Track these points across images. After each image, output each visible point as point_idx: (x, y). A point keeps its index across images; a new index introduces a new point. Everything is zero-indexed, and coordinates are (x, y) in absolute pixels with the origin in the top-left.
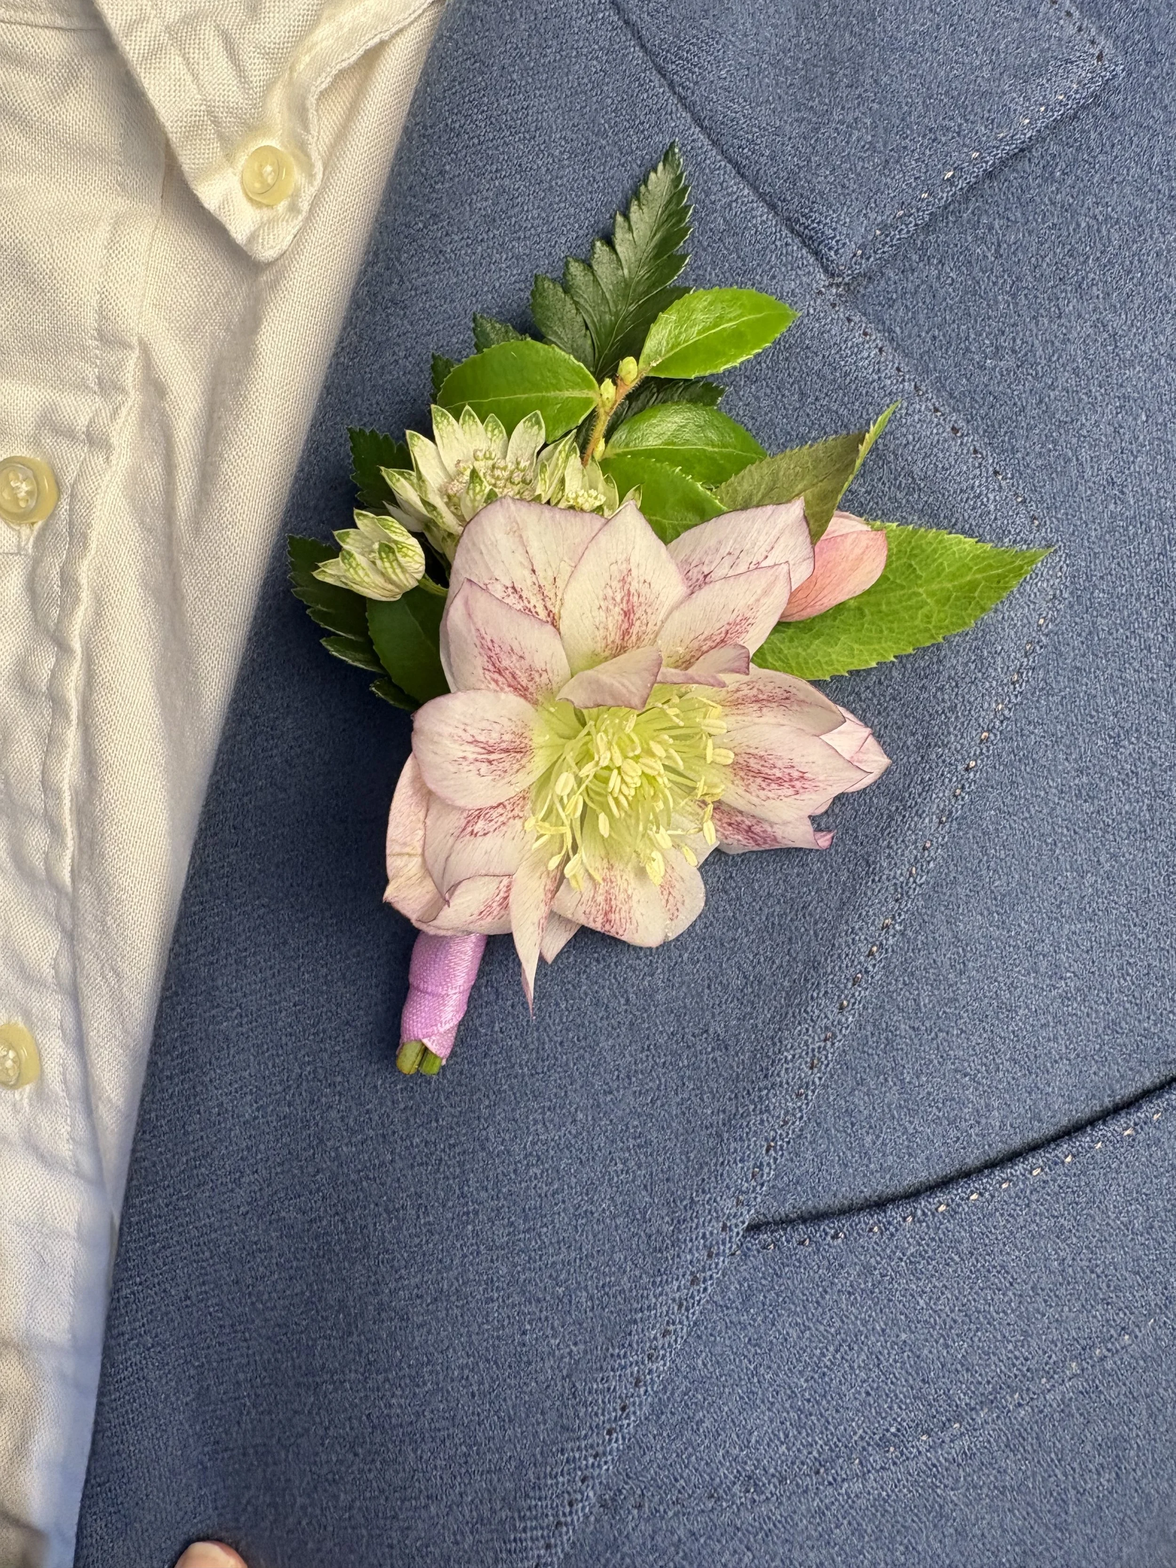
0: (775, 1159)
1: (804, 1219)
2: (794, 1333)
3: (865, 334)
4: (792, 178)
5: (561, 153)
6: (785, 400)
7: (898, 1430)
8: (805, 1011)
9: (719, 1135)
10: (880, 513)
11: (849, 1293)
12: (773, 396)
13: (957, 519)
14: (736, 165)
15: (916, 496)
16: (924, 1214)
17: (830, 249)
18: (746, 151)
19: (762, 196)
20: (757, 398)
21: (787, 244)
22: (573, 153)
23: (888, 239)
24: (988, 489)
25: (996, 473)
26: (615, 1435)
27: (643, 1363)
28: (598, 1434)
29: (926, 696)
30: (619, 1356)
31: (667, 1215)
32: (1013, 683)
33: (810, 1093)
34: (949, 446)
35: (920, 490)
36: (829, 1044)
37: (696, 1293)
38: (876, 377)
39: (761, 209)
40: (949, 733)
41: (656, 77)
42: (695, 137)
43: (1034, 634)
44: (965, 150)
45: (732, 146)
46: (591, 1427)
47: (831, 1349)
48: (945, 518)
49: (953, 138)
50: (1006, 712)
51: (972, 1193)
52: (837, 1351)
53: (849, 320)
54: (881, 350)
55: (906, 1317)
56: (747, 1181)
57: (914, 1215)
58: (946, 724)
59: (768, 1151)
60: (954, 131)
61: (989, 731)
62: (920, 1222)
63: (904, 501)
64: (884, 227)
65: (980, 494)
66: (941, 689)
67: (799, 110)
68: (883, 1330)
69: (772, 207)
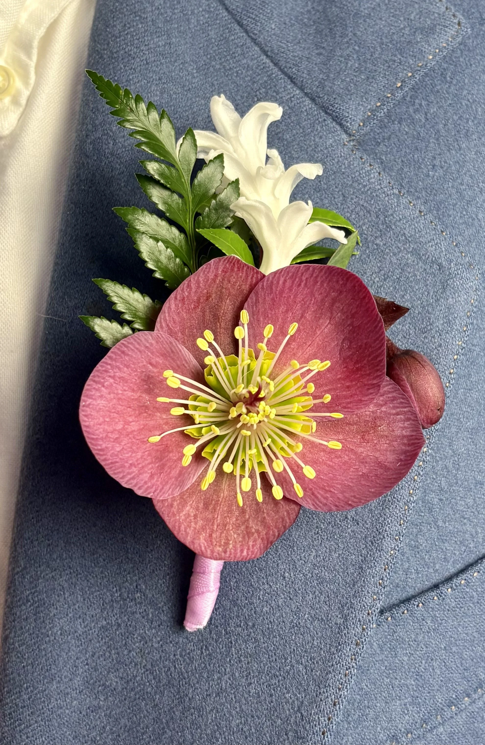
0: (389, 573)
1: (403, 602)
2: (406, 658)
3: (371, 165)
4: (322, 85)
5: (193, 69)
6: (336, 200)
7: (456, 696)
8: (394, 498)
9: (361, 568)
10: (391, 254)
11: (428, 632)
12: (329, 198)
13: (429, 256)
14: (290, 78)
15: (408, 245)
16: (456, 586)
17: (347, 122)
18: (294, 70)
19: (306, 94)
20: (322, 200)
21: (325, 120)
22: (198, 69)
23: (375, 117)
24: (440, 240)
25: (442, 232)
26: (326, 734)
27: (336, 693)
28: (317, 735)
29: (427, 341)
30: (324, 692)
31: (340, 614)
32: (465, 331)
33: (401, 537)
34: (419, 220)
35: (409, 242)
36: (407, 511)
37: (359, 650)
38: (379, 187)
39: (308, 101)
40: (440, 358)
41: (237, 27)
42: (264, 61)
43: (470, 307)
44: (405, 72)
45: (286, 67)
46: (314, 734)
47: (423, 662)
48: (423, 255)
49: (398, 65)
50: (463, 345)
51: (475, 572)
52: (426, 663)
53: (361, 158)
54: (379, 173)
55: (454, 638)
56: (377, 587)
57: (451, 588)
58: (438, 353)
59: (385, 570)
60: (397, 62)
61: (457, 354)
62: (454, 590)
63: (402, 248)
64: (372, 111)
65: (437, 243)
66: (434, 337)
67: (317, 49)
68: (445, 648)
69: (313, 100)
